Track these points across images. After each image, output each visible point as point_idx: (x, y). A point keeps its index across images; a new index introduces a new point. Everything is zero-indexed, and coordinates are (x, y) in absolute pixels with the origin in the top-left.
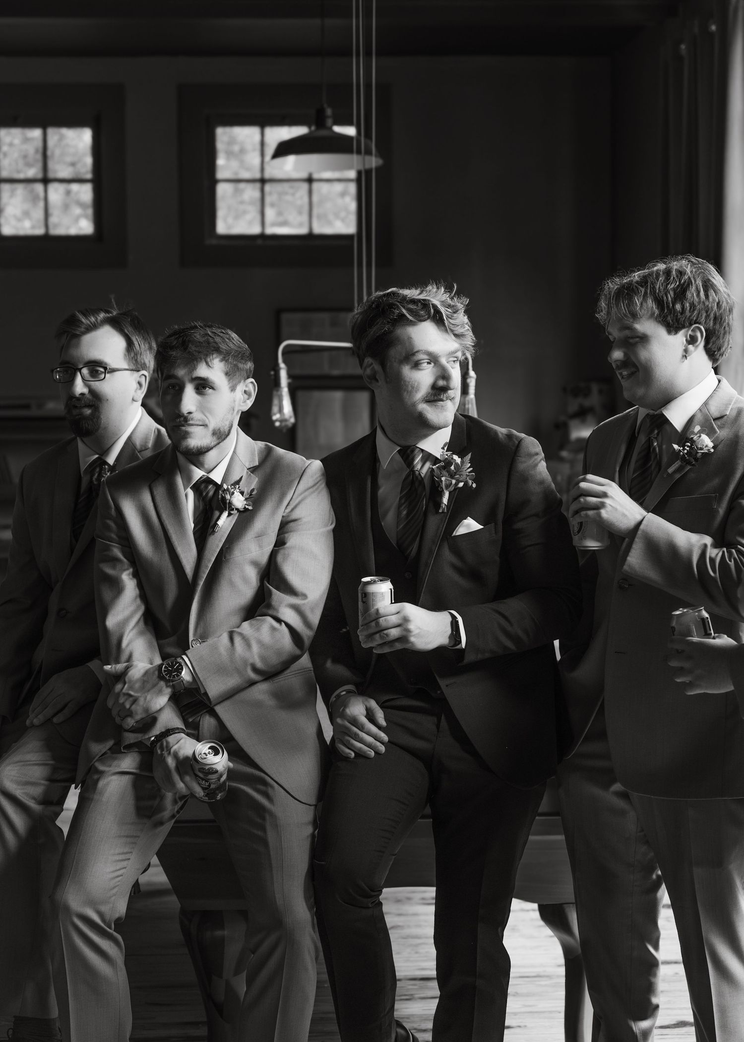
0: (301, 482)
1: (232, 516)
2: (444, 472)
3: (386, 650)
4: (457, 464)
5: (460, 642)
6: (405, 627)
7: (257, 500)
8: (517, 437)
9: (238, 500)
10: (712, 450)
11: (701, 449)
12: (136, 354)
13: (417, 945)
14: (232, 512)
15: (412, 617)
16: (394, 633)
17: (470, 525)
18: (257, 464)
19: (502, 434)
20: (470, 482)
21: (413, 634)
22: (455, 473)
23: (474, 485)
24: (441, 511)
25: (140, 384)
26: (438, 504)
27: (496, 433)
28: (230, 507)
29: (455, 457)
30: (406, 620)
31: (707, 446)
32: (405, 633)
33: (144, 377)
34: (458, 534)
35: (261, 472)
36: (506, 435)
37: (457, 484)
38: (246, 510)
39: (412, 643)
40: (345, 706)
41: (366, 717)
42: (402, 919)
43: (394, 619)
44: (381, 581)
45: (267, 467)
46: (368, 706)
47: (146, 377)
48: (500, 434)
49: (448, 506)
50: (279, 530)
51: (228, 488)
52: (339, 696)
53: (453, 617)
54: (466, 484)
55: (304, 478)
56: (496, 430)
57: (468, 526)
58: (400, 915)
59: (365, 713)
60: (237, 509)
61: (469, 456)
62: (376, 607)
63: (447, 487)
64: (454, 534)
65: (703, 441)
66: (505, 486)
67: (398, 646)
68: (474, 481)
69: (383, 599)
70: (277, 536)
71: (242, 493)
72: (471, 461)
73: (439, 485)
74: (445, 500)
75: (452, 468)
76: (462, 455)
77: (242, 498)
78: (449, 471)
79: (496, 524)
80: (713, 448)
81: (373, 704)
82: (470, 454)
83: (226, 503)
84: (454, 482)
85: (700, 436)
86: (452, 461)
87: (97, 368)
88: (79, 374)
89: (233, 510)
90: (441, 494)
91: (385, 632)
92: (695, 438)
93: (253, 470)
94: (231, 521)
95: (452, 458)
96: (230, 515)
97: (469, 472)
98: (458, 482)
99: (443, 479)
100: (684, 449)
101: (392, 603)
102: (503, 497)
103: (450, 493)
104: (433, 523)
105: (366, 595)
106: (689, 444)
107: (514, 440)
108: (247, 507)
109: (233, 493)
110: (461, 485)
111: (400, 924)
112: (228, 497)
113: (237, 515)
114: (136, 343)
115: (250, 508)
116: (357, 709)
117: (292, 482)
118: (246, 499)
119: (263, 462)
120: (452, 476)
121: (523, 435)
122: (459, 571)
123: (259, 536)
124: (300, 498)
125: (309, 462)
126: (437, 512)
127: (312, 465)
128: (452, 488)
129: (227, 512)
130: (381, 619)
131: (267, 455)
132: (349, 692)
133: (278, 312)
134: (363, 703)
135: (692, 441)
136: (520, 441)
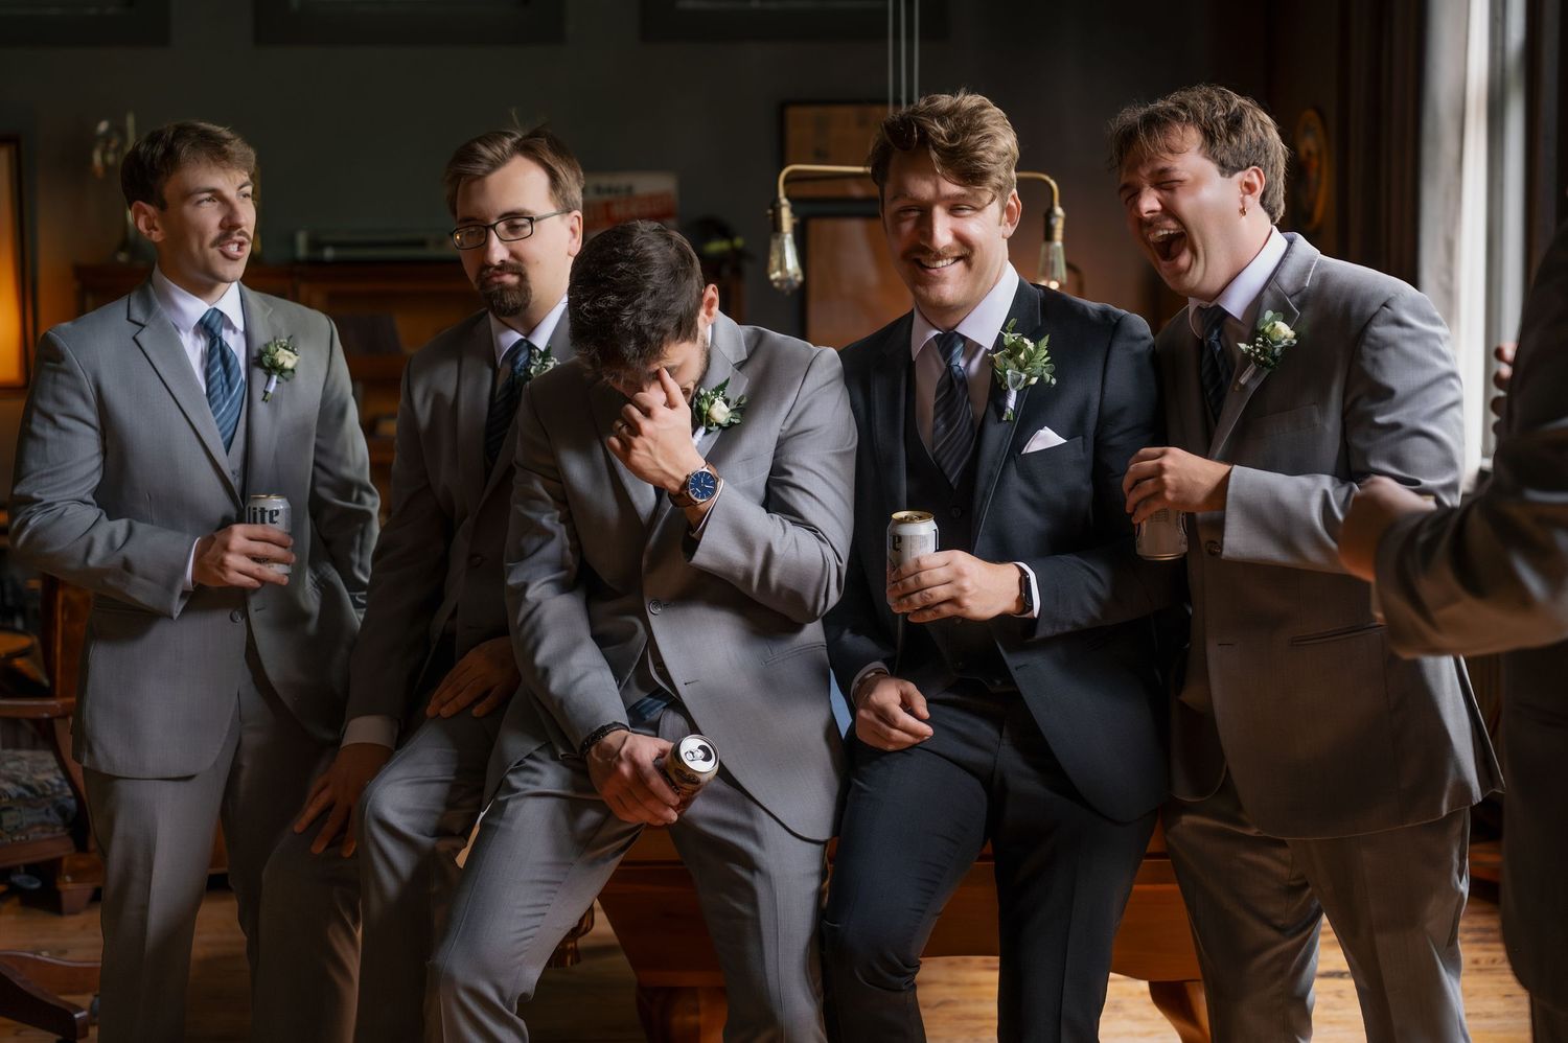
0: (807, 381)
1: (711, 434)
2: (1011, 363)
3: (929, 616)
4: (1029, 352)
5: (1032, 608)
6: (957, 583)
7: (745, 410)
8: (1115, 314)
9: (719, 411)
10: (1295, 342)
11: (1280, 343)
12: (564, 191)
13: (977, 1030)
14: (711, 429)
15: (966, 570)
16: (942, 592)
17: (1046, 439)
18: (745, 357)
19: (1093, 310)
20: (1047, 376)
21: (969, 594)
22: (1026, 364)
23: (1054, 381)
24: (1004, 419)
25: (573, 230)
26: (1000, 409)
27: (1085, 309)
28: (708, 420)
29: (1026, 341)
30: (960, 574)
31: (1285, 337)
32: (956, 594)
33: (576, 220)
34: (1030, 451)
35: (749, 369)
36: (1100, 312)
37: (1028, 380)
38: (731, 424)
39: (967, 608)
40: (871, 690)
41: (900, 706)
42: (956, 990)
43: (942, 574)
44: (920, 518)
45: (758, 363)
46: (904, 691)
47: (579, 218)
48: (1090, 310)
49: (1015, 412)
50: (776, 449)
51: (706, 394)
52: (863, 681)
53: (1023, 572)
54: (1041, 379)
55: (812, 374)
56: (1084, 306)
57: (1045, 438)
58: (953, 984)
59: (899, 700)
60: (717, 424)
61: (1046, 340)
62: (916, 556)
63: (1016, 383)
64: (1024, 451)
65: (1279, 331)
66: (1099, 384)
67: (946, 610)
68: (1053, 374)
69: (926, 545)
70: (774, 458)
71: (727, 402)
72: (1049, 347)
73: (1003, 382)
74: (1011, 403)
75: (1022, 356)
76: (1035, 340)
77: (726, 409)
78: (1017, 362)
79: (1084, 437)
80: (1295, 337)
81: (911, 687)
82: (1047, 337)
83: (702, 415)
84: (1024, 376)
85: (1274, 325)
86: (1022, 346)
87: (516, 221)
88: (493, 232)
89: (712, 425)
90: (1005, 394)
91: (928, 591)
92: (1267, 329)
93: (741, 366)
94: (710, 441)
95: (1023, 343)
96: (708, 432)
97: (1046, 363)
98: (1030, 376)
99: (1009, 372)
100: (1255, 348)
101: (936, 551)
102: (1096, 399)
103: (1018, 392)
104: (995, 435)
105: (898, 540)
106: (1260, 339)
107: (1111, 317)
108: (732, 420)
109: (713, 402)
110: (1034, 380)
111: (953, 998)
112: (705, 406)
113: (719, 434)
114: (562, 174)
115: (737, 421)
116: (888, 694)
117: (793, 380)
118: (732, 410)
119: (751, 355)
120: (1021, 369)
121: (1124, 312)
122: (1032, 505)
123: (748, 459)
124: (806, 403)
125: (816, 350)
126: (1000, 420)
127: (822, 355)
128: (1021, 386)
129: (704, 428)
130: (923, 573)
131: (756, 345)
132: (879, 672)
133: (782, 107)
134: (897, 686)
135: (1266, 336)
136: (1120, 319)
